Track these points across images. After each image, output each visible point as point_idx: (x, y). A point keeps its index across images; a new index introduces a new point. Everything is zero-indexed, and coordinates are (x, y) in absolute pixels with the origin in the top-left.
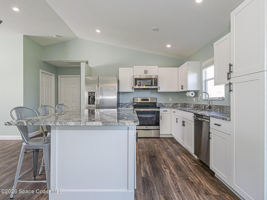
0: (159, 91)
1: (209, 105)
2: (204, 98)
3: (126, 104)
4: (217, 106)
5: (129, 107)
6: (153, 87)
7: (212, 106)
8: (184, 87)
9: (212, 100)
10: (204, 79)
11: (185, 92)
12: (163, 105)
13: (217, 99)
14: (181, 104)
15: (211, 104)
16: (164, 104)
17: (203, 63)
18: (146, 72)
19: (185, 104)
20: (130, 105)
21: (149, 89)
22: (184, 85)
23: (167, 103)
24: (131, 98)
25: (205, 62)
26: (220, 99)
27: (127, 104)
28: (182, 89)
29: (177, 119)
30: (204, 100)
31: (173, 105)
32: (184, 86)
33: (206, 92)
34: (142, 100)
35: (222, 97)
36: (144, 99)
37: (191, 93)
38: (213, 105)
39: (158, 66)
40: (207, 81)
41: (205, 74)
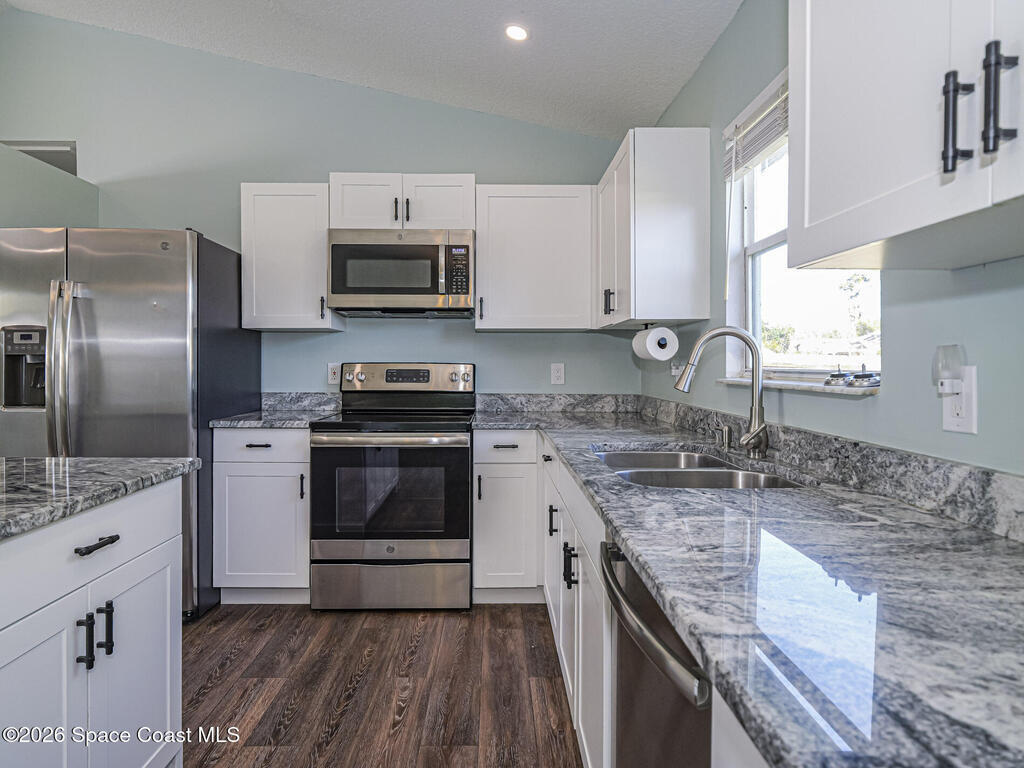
0: (479, 324)
1: (755, 428)
2: (733, 368)
3: (299, 398)
4: (816, 437)
5: (278, 424)
6: (439, 301)
7: (781, 435)
8: (615, 302)
9: (780, 391)
10: (733, 244)
11: (628, 331)
12: (517, 403)
13: (819, 386)
14: (616, 397)
15: (771, 419)
16: (518, 400)
17: (729, 131)
18: (402, 209)
19: (638, 397)
20: (320, 405)
21: (422, 310)
22: (615, 288)
23: (537, 395)
24: (330, 365)
25: (739, 121)
26: (839, 387)
27: (306, 403)
28: (608, 310)
29: (552, 510)
30: (730, 386)
31: (574, 406)
32: (619, 293)
33: (742, 332)
34: (391, 376)
35: (858, 369)
36: (399, 371)
37: (654, 335)
38: (786, 430)
39: (473, 175)
40: (753, 256)
41: (744, 208)
